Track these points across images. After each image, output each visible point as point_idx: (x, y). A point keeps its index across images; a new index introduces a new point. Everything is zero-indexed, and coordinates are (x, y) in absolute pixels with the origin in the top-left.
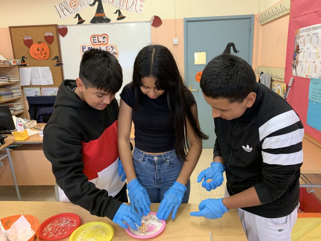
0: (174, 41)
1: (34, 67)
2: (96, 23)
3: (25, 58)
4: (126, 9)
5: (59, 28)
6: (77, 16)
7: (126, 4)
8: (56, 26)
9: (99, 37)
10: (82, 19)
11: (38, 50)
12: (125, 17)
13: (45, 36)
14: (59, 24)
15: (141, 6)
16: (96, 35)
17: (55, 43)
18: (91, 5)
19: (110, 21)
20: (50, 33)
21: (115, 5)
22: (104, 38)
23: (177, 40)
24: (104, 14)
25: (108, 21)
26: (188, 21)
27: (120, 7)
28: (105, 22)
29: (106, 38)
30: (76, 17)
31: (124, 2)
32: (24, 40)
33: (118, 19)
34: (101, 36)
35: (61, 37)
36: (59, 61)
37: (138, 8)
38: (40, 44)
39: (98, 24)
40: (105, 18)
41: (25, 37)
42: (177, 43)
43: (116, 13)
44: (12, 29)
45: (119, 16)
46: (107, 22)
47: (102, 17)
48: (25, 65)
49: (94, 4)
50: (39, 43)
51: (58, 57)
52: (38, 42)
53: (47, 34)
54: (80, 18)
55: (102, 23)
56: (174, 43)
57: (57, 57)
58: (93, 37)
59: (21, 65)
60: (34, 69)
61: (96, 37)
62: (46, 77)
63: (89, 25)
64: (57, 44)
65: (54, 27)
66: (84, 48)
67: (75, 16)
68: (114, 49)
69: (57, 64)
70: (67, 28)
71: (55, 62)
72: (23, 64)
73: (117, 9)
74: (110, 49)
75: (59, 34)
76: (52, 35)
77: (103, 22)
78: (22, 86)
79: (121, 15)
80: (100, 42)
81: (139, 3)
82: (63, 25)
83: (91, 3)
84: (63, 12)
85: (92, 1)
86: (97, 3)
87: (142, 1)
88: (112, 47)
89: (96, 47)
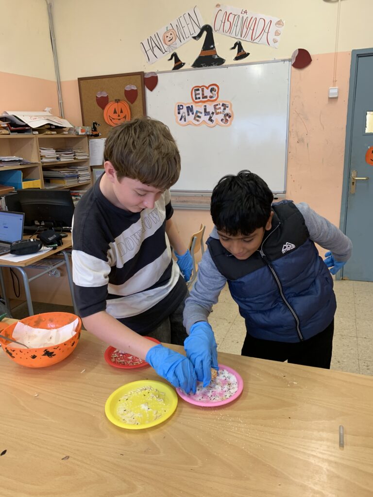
0: (331, 91)
2: (201, 66)
3: (97, 124)
4: (251, 40)
5: (145, 77)
6: (174, 57)
7: (251, 31)
8: (142, 74)
9: (205, 89)
10: (180, 61)
11: (115, 112)
12: (248, 54)
13: (126, 91)
14: (146, 71)
15: (277, 33)
16: (200, 87)
17: (138, 101)
18: (194, 38)
19: (223, 63)
20: (132, 86)
21: (234, 35)
22: (212, 90)
23: (336, 91)
24: (215, 51)
25: (220, 62)
26: (359, 56)
27: (242, 38)
28: (215, 64)
29: (215, 91)
30: (171, 59)
31: (249, 28)
32: (97, 97)
33: (237, 59)
34: (207, 88)
35: (148, 91)
37: (271, 37)
38: (117, 103)
39: (204, 67)
40: (216, 57)
41: (99, 92)
42: (336, 96)
43: (234, 48)
44: (81, 81)
45: (238, 53)
46: (218, 65)
47: (211, 56)
48: (97, 136)
49: (200, 35)
50: (117, 101)
52: (116, 100)
53: (129, 88)
54: (177, 60)
55: (211, 67)
56: (330, 96)
58: (195, 90)
59: (92, 135)
61: (200, 89)
63: (189, 70)
64: (141, 103)
65: (139, 77)
66: (181, 107)
67: (170, 57)
68: (227, 108)
70: (157, 77)
72: (95, 133)
73: (236, 41)
74: (220, 108)
75: (146, 87)
76: (135, 88)
77: (212, 65)
78: (91, 167)
79: (242, 51)
80: (206, 97)
81: (273, 28)
82: (152, 73)
83: (196, 35)
84: (153, 51)
85: (198, 31)
86: (205, 33)
87: (279, 24)
88: (223, 105)
89: (199, 106)
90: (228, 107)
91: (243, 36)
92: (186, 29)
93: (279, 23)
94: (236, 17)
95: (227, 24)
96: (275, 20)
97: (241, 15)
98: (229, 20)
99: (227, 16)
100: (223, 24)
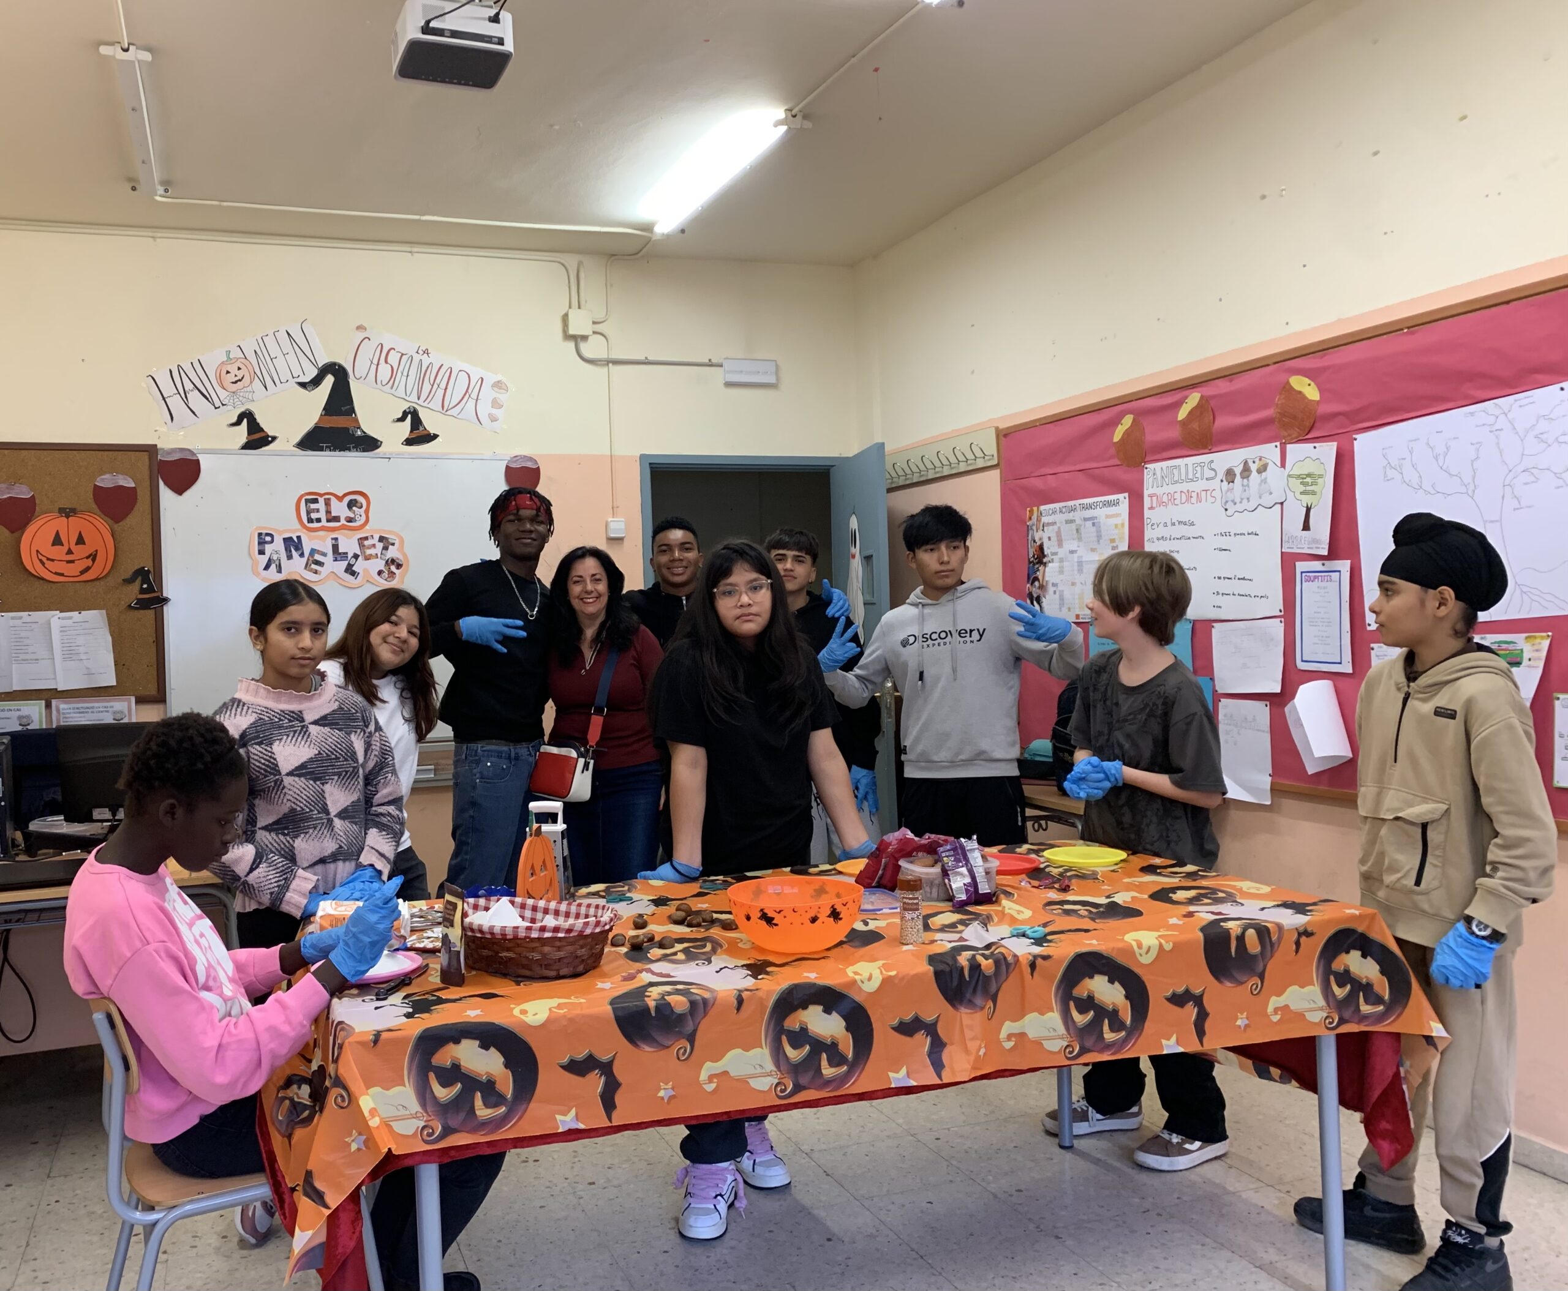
0: (612, 526)
1: (24, 614)
2: (321, 449)
4: (441, 410)
5: (162, 458)
6: (245, 420)
7: (441, 392)
8: (150, 450)
9: (334, 501)
10: (262, 430)
11: (57, 541)
12: (435, 436)
13: (96, 487)
14: (163, 445)
15: (496, 404)
16: (321, 495)
17: (137, 518)
18: (303, 385)
19: (378, 447)
20: (121, 476)
21: (401, 392)
22: (351, 504)
23: (622, 526)
24: (357, 420)
25: (369, 444)
26: (653, 466)
27: (420, 402)
28: (356, 447)
29: (361, 507)
30: (238, 423)
31: (436, 386)
33: (409, 442)
34: (340, 499)
35: (166, 495)
36: (151, 589)
37: (484, 409)
38: (68, 517)
39: (328, 453)
40: (359, 433)
41: (3, 487)
42: (622, 535)
43: (402, 419)
45: (411, 431)
46: (365, 451)
47: (347, 429)
49: (316, 382)
50: (67, 512)
51: (149, 571)
52: (62, 511)
53: (106, 481)
54: (254, 427)
55: (347, 453)
56: (611, 535)
57: (141, 574)
58: (307, 501)
60: (29, 619)
61: (321, 500)
62: (83, 657)
63: (288, 454)
64: (148, 522)
65: (145, 456)
66: (268, 539)
67: (234, 419)
68: (390, 547)
69: (139, 601)
70: (198, 461)
71: (133, 592)
73: (405, 406)
74: (374, 546)
75: (161, 483)
76: (128, 483)
77: (349, 450)
79: (421, 429)
80: (337, 519)
81: (487, 394)
82: (182, 450)
83: (307, 379)
84: (185, 399)
85: (312, 373)
86: (329, 380)
87: (500, 388)
88: (381, 539)
89: (319, 538)
90: (393, 544)
91: (423, 397)
92: (280, 363)
93: (498, 385)
94: (405, 358)
95: (384, 372)
96: (490, 378)
97: (416, 358)
98: (389, 361)
99: (383, 353)
100: (374, 367)
